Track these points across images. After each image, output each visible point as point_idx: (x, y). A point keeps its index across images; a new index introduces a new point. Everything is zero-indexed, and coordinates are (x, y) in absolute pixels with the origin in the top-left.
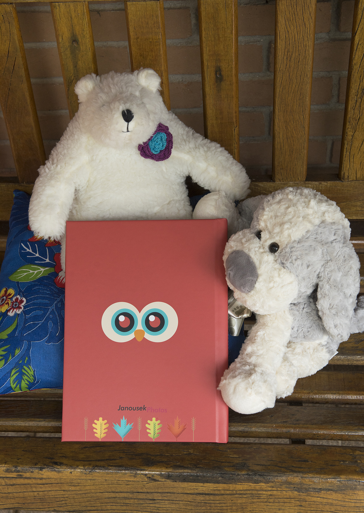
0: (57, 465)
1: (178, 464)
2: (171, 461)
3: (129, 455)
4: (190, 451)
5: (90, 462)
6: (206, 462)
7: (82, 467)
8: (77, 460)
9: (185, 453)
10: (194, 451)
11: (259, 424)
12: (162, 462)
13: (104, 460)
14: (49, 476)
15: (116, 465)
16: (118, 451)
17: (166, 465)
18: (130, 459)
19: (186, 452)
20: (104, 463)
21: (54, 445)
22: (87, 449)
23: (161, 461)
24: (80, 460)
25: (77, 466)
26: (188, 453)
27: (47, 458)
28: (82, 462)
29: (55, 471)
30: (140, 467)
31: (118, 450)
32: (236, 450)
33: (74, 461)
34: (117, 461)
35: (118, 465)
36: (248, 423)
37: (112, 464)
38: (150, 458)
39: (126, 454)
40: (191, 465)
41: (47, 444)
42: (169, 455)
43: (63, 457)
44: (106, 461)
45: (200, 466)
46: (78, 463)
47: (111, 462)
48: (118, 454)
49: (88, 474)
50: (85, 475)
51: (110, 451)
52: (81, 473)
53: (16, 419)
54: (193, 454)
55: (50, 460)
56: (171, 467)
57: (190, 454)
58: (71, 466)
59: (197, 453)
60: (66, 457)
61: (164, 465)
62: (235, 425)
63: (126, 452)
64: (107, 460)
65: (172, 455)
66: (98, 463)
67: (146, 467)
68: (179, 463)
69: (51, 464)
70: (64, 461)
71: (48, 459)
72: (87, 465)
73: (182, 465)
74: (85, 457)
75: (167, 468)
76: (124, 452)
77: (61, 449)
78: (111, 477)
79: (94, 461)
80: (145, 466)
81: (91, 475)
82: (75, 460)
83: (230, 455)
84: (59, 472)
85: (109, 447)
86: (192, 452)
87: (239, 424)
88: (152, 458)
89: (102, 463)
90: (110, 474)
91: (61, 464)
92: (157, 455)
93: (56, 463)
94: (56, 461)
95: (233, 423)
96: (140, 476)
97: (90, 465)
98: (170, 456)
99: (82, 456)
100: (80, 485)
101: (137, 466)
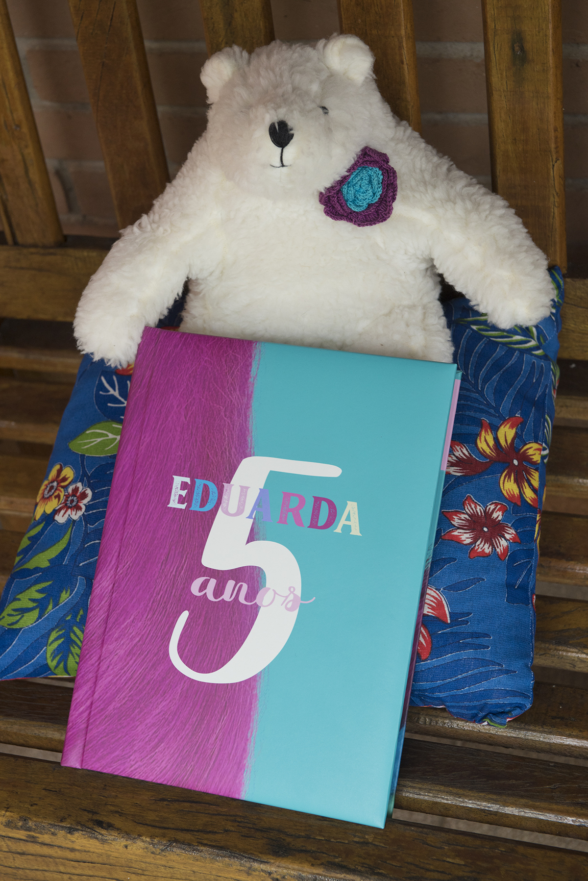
0: (102, 828)
1: (337, 860)
2: (323, 853)
3: (244, 827)
4: (366, 837)
5: (166, 831)
6: (394, 864)
7: (148, 839)
8: (141, 823)
9: (356, 839)
10: (375, 838)
11: (523, 801)
12: (306, 851)
13: (192, 830)
14: (85, 847)
15: (214, 844)
16: (224, 817)
17: (313, 860)
18: (245, 836)
19: (359, 837)
20: (193, 838)
21: (105, 785)
22: (165, 803)
23: (304, 848)
24: (147, 825)
25: (140, 836)
26: (362, 840)
27: (85, 810)
28: (150, 828)
29: (97, 838)
30: (260, 855)
31: (224, 815)
32: (463, 848)
33: (135, 824)
34: (218, 837)
35: (218, 845)
36: (500, 794)
37: (205, 842)
38: (284, 840)
39: (238, 826)
40: (362, 867)
41: (91, 782)
42: (323, 839)
43: (117, 812)
44: (195, 833)
45: (381, 871)
46: (141, 829)
47: (206, 836)
48: (223, 823)
49: (157, 855)
50: (153, 855)
51: (208, 814)
52: (146, 850)
53: (46, 723)
54: (371, 843)
55: (90, 815)
56: (322, 864)
57: (366, 843)
58: (127, 834)
59: (380, 842)
60: (122, 813)
61: (310, 859)
62: (472, 794)
63: (240, 820)
64: (198, 831)
65: (328, 841)
66: (181, 836)
67: (272, 857)
68: (340, 859)
69: (90, 824)
70: (117, 821)
71: (86, 813)
72: (157, 837)
73: (345, 864)
74: (157, 819)
75: (313, 865)
76: (235, 821)
77: (117, 796)
78: (202, 867)
79: (173, 829)
80: (270, 854)
81: (164, 858)
82: (138, 823)
83: (449, 857)
84: (104, 841)
85: (208, 805)
86: (370, 841)
87: (482, 794)
88: (288, 839)
89: (188, 836)
90: (200, 861)
91: (109, 826)
92: (299, 837)
93: (100, 824)
94: (101, 819)
95: (470, 790)
96: (257, 873)
97: (164, 837)
98: (324, 842)
99: (151, 816)
100: (146, 873)
101: (255, 853)
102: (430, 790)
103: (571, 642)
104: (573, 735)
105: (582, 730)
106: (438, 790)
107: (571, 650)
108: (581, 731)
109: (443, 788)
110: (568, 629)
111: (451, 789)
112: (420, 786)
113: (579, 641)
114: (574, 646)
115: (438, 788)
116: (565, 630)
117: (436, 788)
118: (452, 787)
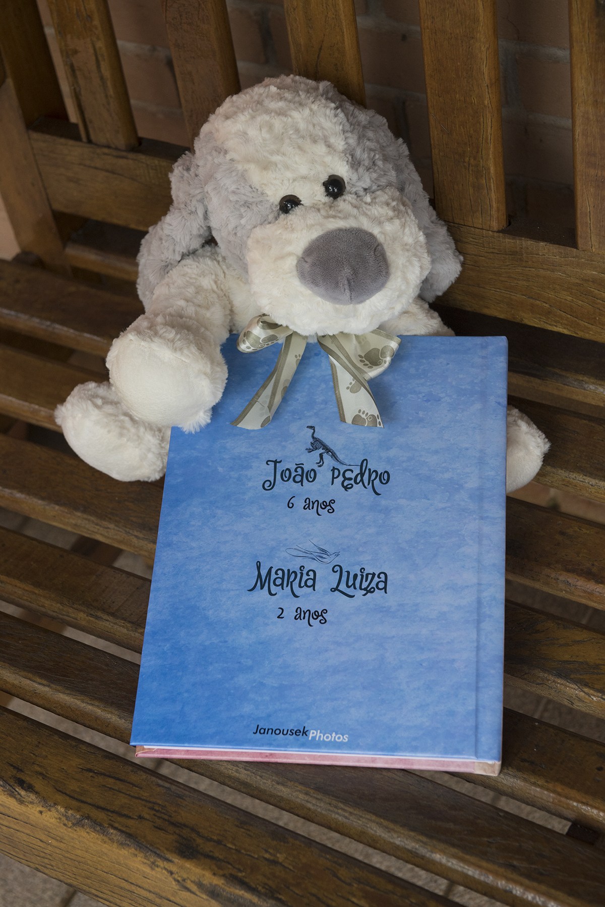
0: (22, 788)
1: (240, 874)
2: (229, 863)
3: (159, 818)
4: (278, 855)
5: (82, 805)
6: (297, 892)
7: (63, 810)
8: (60, 791)
9: (267, 856)
10: (286, 858)
11: (454, 850)
12: (212, 858)
13: (108, 810)
14: (5, 803)
15: (124, 829)
16: (143, 803)
17: (216, 869)
18: (157, 827)
19: (271, 854)
20: (105, 818)
21: (39, 743)
22: (91, 774)
23: (211, 854)
24: (66, 794)
25: (55, 804)
26: (272, 858)
27: (12, 765)
28: (68, 798)
29: (15, 798)
30: (165, 852)
31: (143, 800)
32: (372, 890)
33: (55, 790)
34: (130, 822)
35: (128, 831)
36: (430, 837)
37: (116, 825)
38: (194, 840)
39: (154, 815)
40: (263, 887)
41: (27, 736)
42: (234, 847)
43: (41, 774)
44: (110, 814)
45: (280, 897)
46: (59, 797)
47: (119, 819)
48: (140, 808)
49: (69, 828)
50: (65, 827)
51: (129, 795)
52: (58, 821)
53: (4, 664)
54: (281, 864)
55: (15, 772)
56: (224, 875)
57: (275, 862)
58: (45, 800)
59: (290, 864)
60: (46, 776)
61: (214, 867)
62: (402, 831)
63: (157, 809)
64: (113, 812)
65: (238, 851)
66: (95, 813)
67: (177, 857)
68: (244, 874)
69: (12, 782)
70: (38, 784)
71: (11, 768)
72: (71, 809)
73: (247, 880)
74: (78, 790)
75: (214, 874)
76: (152, 809)
77: (47, 756)
78: (109, 850)
79: (90, 804)
80: (175, 853)
81: (75, 832)
82: (58, 790)
83: (354, 896)
84: (21, 802)
85: (131, 786)
86: (280, 860)
87: (412, 834)
88: (199, 841)
89: (101, 816)
90: (108, 845)
91: (30, 788)
92: (211, 840)
93: (21, 783)
94: (23, 778)
95: (401, 826)
96: (159, 870)
97: (79, 811)
98: (234, 851)
99: (73, 786)
101: (161, 848)
102: (361, 817)
103: (572, 676)
104: (538, 784)
105: (549, 780)
106: (369, 819)
107: (571, 685)
108: (547, 782)
109: (374, 818)
110: (574, 661)
111: (382, 820)
112: (351, 810)
113: (581, 677)
114: (575, 681)
115: (368, 817)
116: (570, 661)
117: (367, 816)
118: (384, 819)
